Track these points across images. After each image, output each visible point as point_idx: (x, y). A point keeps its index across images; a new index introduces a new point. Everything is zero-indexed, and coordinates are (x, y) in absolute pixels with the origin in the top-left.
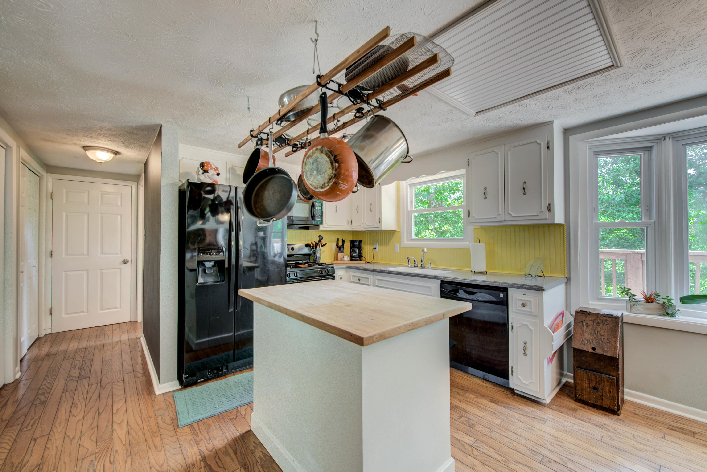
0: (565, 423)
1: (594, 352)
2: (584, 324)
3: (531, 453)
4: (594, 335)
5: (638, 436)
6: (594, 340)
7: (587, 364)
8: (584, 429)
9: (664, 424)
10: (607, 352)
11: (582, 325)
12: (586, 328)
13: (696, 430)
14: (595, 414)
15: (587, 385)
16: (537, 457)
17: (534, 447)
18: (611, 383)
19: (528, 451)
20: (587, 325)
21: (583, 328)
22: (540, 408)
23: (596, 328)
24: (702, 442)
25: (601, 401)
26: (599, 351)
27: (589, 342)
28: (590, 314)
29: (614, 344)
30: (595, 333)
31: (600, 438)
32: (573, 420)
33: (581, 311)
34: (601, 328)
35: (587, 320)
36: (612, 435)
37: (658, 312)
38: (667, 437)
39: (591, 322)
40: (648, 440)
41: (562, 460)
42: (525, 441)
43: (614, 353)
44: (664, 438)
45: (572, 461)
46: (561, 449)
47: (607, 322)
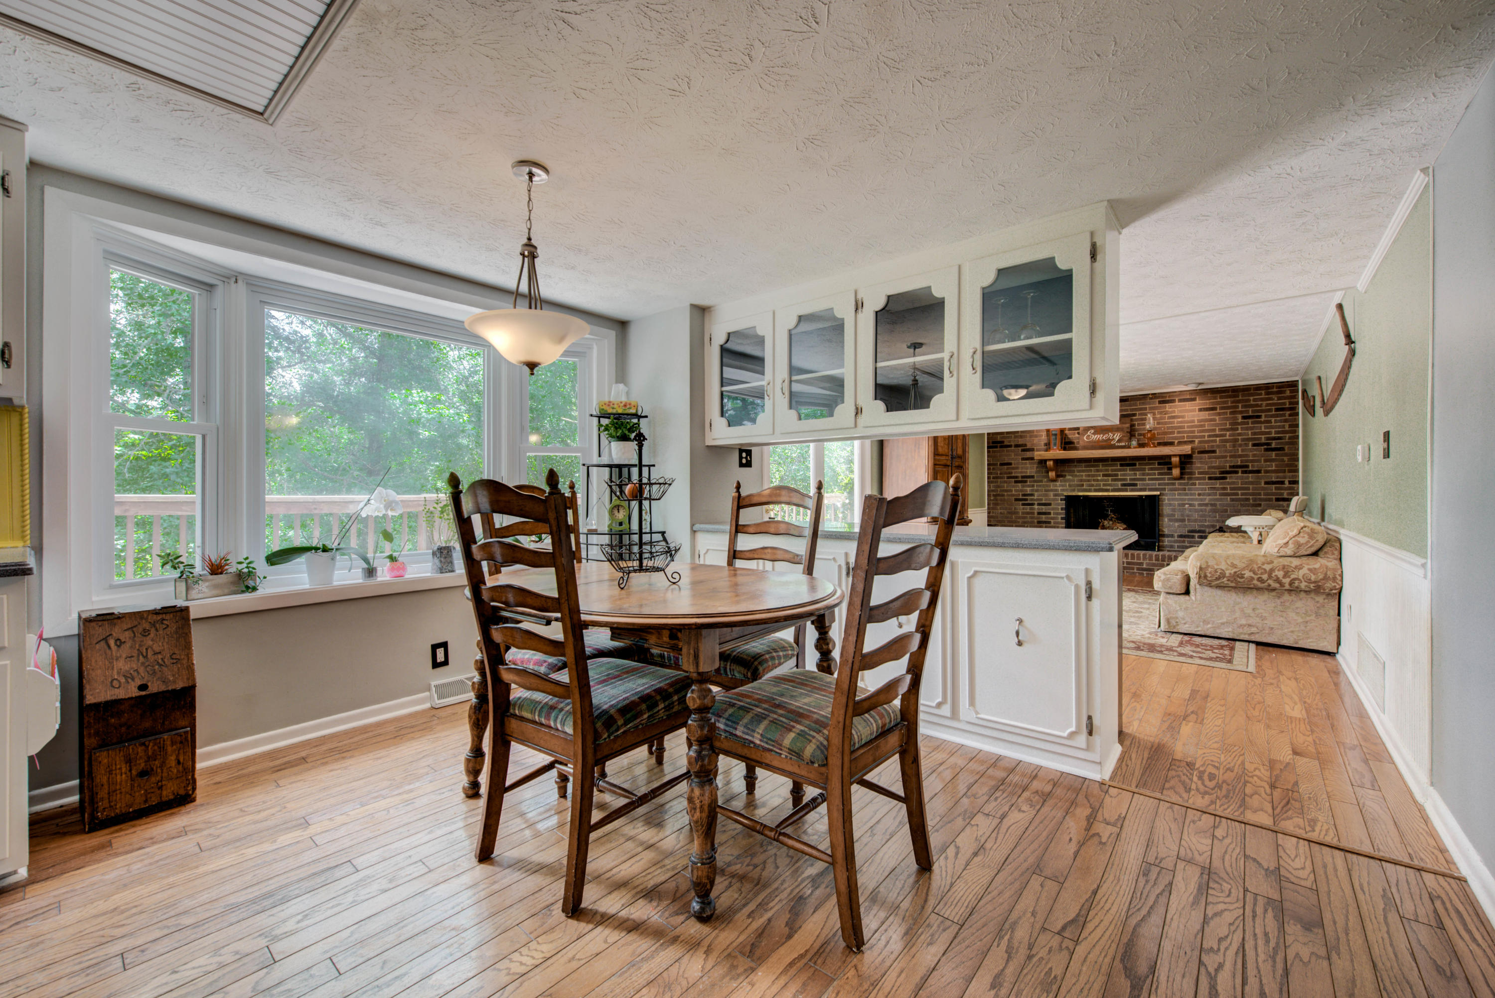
0: (107, 877)
1: (143, 693)
2: (112, 642)
3: (88, 975)
4: (138, 660)
5: (248, 807)
6: (142, 670)
7: (123, 729)
8: (156, 858)
9: (264, 771)
10: (174, 682)
11: (106, 647)
12: (118, 651)
13: (303, 754)
14: (151, 825)
15: (124, 776)
16: (108, 969)
17: (80, 963)
18: (181, 742)
19: (73, 980)
20: (119, 643)
21: (108, 652)
22: (13, 897)
23: (142, 641)
24: (319, 762)
25: (159, 792)
26: (155, 687)
27: (129, 677)
28: (121, 617)
29: (185, 662)
30: (140, 652)
31: (197, 849)
32: (120, 861)
33: (98, 615)
34: (152, 640)
35: (117, 631)
36: (211, 831)
37: (234, 588)
38: (281, 782)
39: (127, 633)
40: (264, 802)
41: (168, 927)
42: (46, 973)
43: (188, 679)
44: (278, 786)
45: (185, 913)
46: (144, 916)
47: (165, 622)
